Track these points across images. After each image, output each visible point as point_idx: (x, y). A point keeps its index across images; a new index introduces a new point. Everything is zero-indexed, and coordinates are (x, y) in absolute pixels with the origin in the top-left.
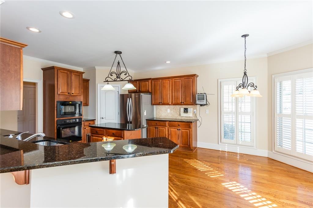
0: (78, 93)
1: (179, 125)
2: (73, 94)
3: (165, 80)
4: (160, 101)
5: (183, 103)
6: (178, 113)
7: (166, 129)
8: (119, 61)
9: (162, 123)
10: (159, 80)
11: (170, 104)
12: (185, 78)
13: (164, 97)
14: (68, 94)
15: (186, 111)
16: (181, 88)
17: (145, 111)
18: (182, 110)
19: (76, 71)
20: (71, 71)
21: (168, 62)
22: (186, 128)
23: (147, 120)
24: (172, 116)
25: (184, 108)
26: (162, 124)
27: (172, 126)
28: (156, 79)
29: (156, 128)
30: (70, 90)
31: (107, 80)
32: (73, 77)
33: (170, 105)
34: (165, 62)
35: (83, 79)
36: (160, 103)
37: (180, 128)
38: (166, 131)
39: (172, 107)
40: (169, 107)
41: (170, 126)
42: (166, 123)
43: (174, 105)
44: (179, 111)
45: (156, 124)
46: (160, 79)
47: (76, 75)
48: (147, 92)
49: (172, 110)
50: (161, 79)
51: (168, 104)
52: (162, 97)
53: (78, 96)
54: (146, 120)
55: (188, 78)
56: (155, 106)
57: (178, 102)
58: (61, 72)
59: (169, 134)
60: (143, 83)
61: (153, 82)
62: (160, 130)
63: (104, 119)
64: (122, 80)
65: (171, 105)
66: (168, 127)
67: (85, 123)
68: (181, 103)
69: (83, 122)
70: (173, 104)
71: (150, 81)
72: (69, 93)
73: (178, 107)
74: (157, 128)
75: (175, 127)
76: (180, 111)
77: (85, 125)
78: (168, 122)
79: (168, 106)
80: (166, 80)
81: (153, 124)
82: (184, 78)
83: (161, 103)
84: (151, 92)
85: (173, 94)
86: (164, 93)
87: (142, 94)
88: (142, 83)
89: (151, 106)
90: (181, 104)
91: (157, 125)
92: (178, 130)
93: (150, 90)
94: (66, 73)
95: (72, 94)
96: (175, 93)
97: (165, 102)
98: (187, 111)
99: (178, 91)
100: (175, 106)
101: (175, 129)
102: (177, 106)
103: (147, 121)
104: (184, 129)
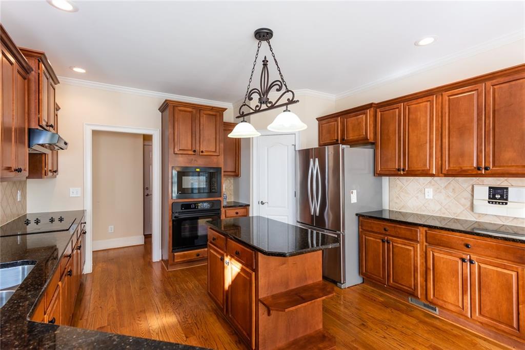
0: (214, 150)
1: (467, 246)
2: (202, 152)
3: (415, 102)
4: (399, 165)
5: (486, 169)
6: (463, 201)
7: (415, 251)
8: (265, 57)
9: (403, 229)
10: (395, 106)
11: (434, 173)
12: (494, 81)
13: (414, 151)
14: (193, 153)
15: (498, 196)
16: (479, 119)
17: (355, 192)
18: (482, 192)
19: (210, 107)
20: (199, 108)
21: (426, 41)
22: (499, 261)
23: (359, 215)
24: (440, 210)
25: (490, 188)
26: (403, 232)
27: (438, 245)
28: (389, 105)
29: (383, 242)
30: (198, 145)
31: (243, 112)
32: (204, 119)
33: (433, 175)
34: (416, 44)
35: (224, 123)
36: (399, 170)
37: (474, 257)
38: (415, 255)
39: (442, 181)
40: (430, 182)
41: (434, 242)
42: (417, 231)
43: (446, 175)
44: (470, 196)
45: (385, 230)
46: (400, 102)
47: (210, 115)
48: (363, 142)
49: (440, 192)
50: (404, 102)
51: (426, 174)
52: (405, 153)
53: (213, 157)
54: (357, 215)
55: (507, 79)
56: (385, 180)
57: (466, 166)
58: (180, 110)
59: (427, 269)
60: (351, 121)
61: (379, 114)
62: (395, 250)
63: (266, 204)
64: (273, 107)
65: (438, 176)
66: (425, 243)
67: (227, 211)
68: (479, 169)
69: (223, 210)
70: (444, 172)
71: (370, 112)
72: (195, 151)
73: (464, 183)
74: (388, 243)
75: (451, 248)
76: (473, 196)
77: (227, 215)
78: (425, 229)
79: (429, 179)
80: (420, 100)
81: (375, 230)
82: (489, 83)
83: (403, 170)
84: (372, 140)
85: (446, 141)
86: (413, 138)
87: (344, 146)
88: (349, 119)
89: (374, 177)
90: (477, 172)
91: (387, 233)
92: (463, 260)
93: (370, 136)
94: (189, 112)
95: (201, 154)
96: (453, 140)
97: (417, 166)
98: (502, 198)
99: (462, 131)
100: (451, 179)
101: (451, 254)
102: (461, 179)
103: (361, 218)
104: (490, 264)
